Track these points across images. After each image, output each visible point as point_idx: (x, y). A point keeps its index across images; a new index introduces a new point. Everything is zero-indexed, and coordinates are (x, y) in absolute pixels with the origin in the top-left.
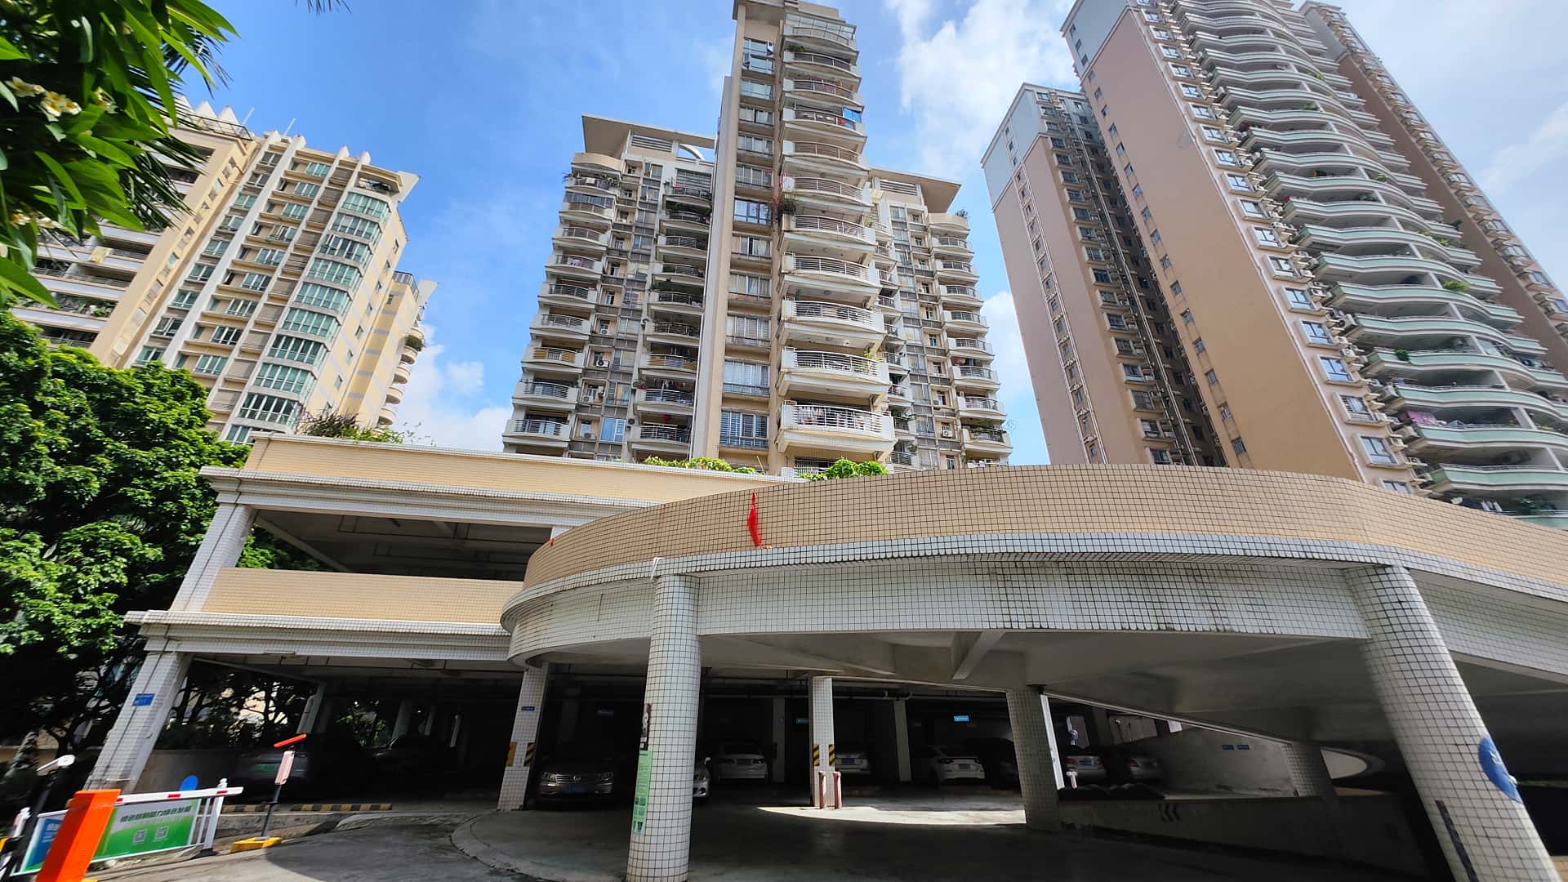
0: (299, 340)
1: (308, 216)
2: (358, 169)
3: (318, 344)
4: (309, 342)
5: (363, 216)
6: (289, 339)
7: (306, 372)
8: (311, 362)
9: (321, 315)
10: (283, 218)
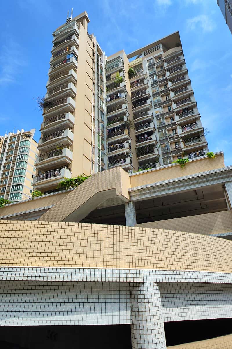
0: (16, 185)
1: (14, 153)
2: (21, 134)
3: (20, 185)
4: (18, 185)
5: (24, 147)
6: (14, 185)
7: (18, 193)
8: (19, 190)
9: (19, 177)
10: (10, 155)
